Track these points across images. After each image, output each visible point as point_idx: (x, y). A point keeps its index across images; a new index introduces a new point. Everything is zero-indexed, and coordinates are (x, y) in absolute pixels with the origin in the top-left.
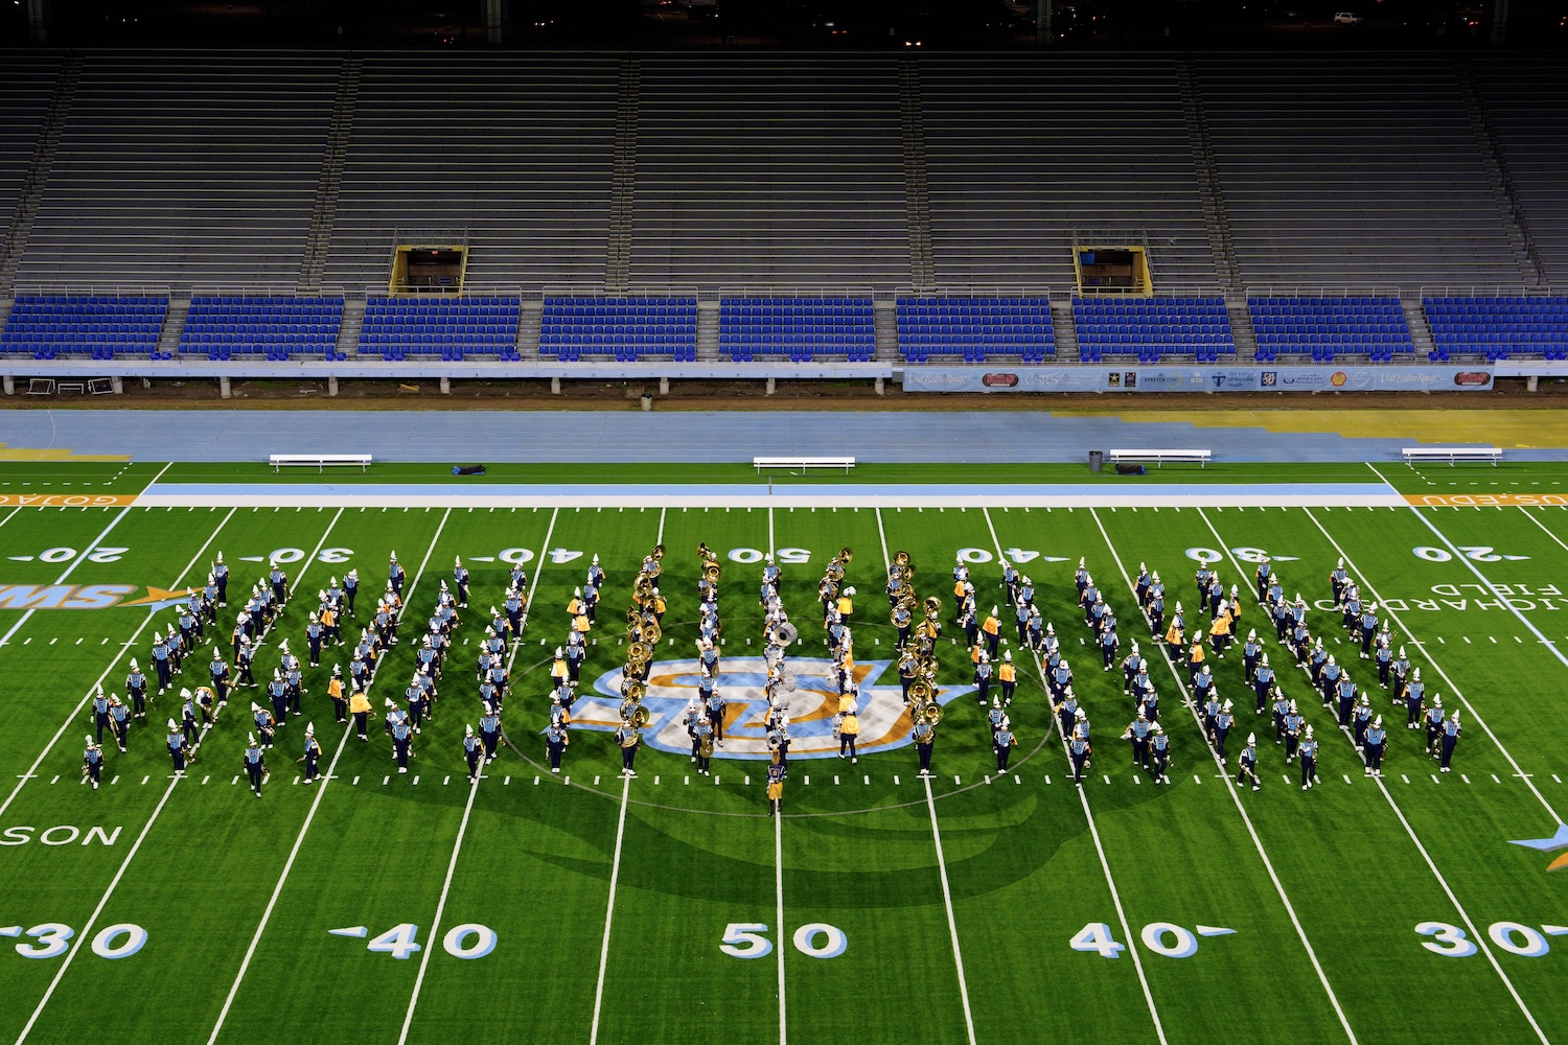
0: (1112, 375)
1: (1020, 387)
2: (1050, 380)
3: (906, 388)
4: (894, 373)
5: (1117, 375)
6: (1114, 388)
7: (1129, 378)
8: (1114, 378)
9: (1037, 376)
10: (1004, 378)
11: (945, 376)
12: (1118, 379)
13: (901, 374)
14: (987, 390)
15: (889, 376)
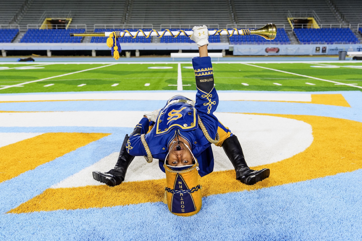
0: (317, 48)
1: (280, 53)
2: (292, 50)
3: (235, 53)
4: (229, 47)
5: (319, 48)
6: (317, 53)
7: (324, 49)
8: (318, 49)
9: (287, 48)
10: (274, 49)
11: (250, 49)
12: (319, 50)
13: (233, 47)
14: (266, 54)
15: (227, 48)
